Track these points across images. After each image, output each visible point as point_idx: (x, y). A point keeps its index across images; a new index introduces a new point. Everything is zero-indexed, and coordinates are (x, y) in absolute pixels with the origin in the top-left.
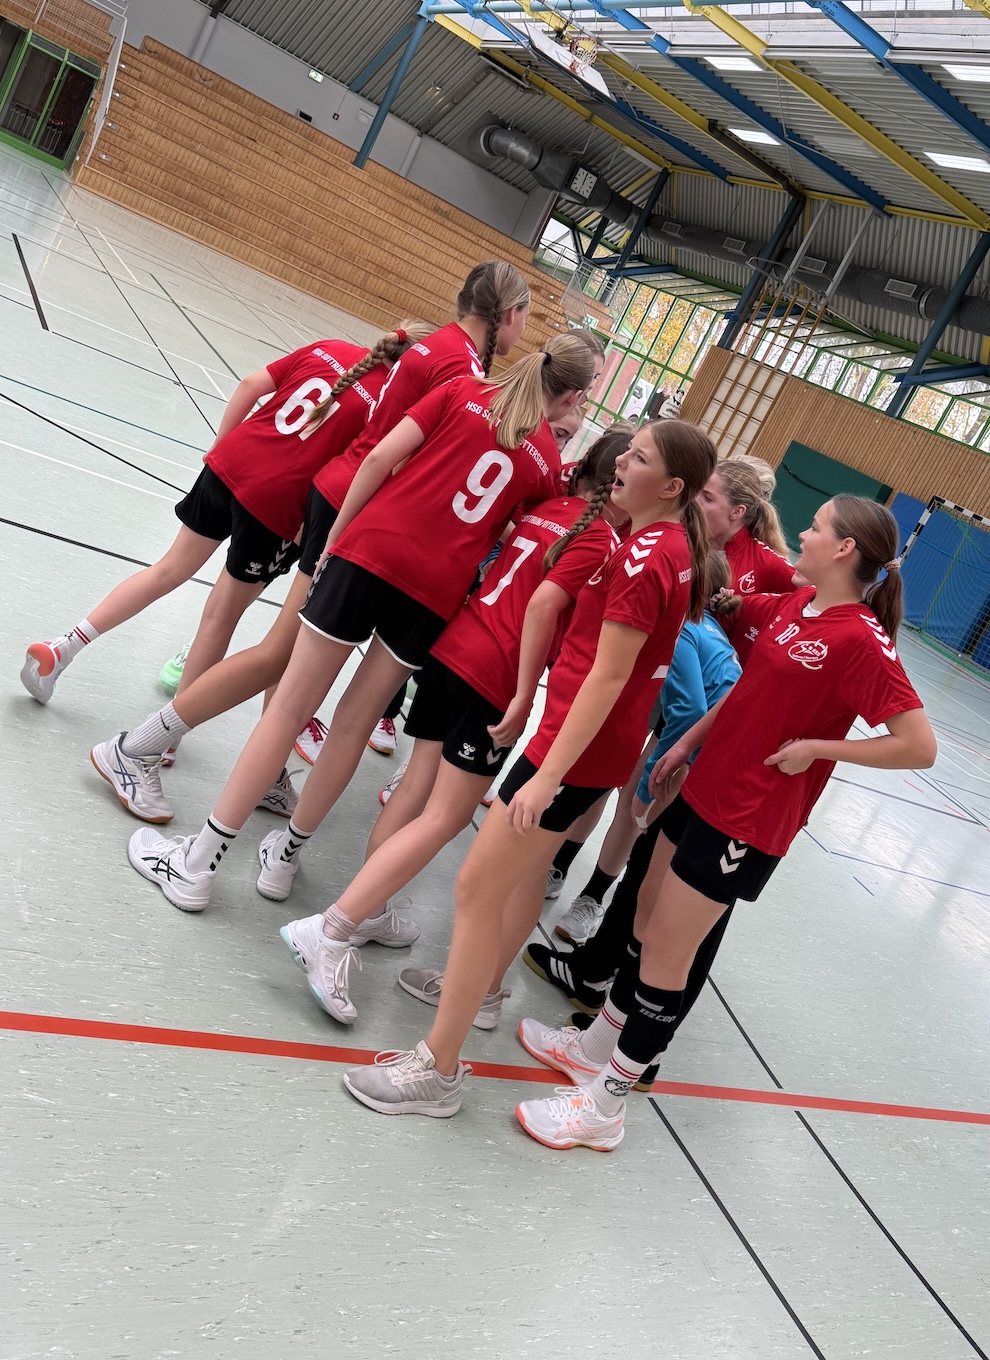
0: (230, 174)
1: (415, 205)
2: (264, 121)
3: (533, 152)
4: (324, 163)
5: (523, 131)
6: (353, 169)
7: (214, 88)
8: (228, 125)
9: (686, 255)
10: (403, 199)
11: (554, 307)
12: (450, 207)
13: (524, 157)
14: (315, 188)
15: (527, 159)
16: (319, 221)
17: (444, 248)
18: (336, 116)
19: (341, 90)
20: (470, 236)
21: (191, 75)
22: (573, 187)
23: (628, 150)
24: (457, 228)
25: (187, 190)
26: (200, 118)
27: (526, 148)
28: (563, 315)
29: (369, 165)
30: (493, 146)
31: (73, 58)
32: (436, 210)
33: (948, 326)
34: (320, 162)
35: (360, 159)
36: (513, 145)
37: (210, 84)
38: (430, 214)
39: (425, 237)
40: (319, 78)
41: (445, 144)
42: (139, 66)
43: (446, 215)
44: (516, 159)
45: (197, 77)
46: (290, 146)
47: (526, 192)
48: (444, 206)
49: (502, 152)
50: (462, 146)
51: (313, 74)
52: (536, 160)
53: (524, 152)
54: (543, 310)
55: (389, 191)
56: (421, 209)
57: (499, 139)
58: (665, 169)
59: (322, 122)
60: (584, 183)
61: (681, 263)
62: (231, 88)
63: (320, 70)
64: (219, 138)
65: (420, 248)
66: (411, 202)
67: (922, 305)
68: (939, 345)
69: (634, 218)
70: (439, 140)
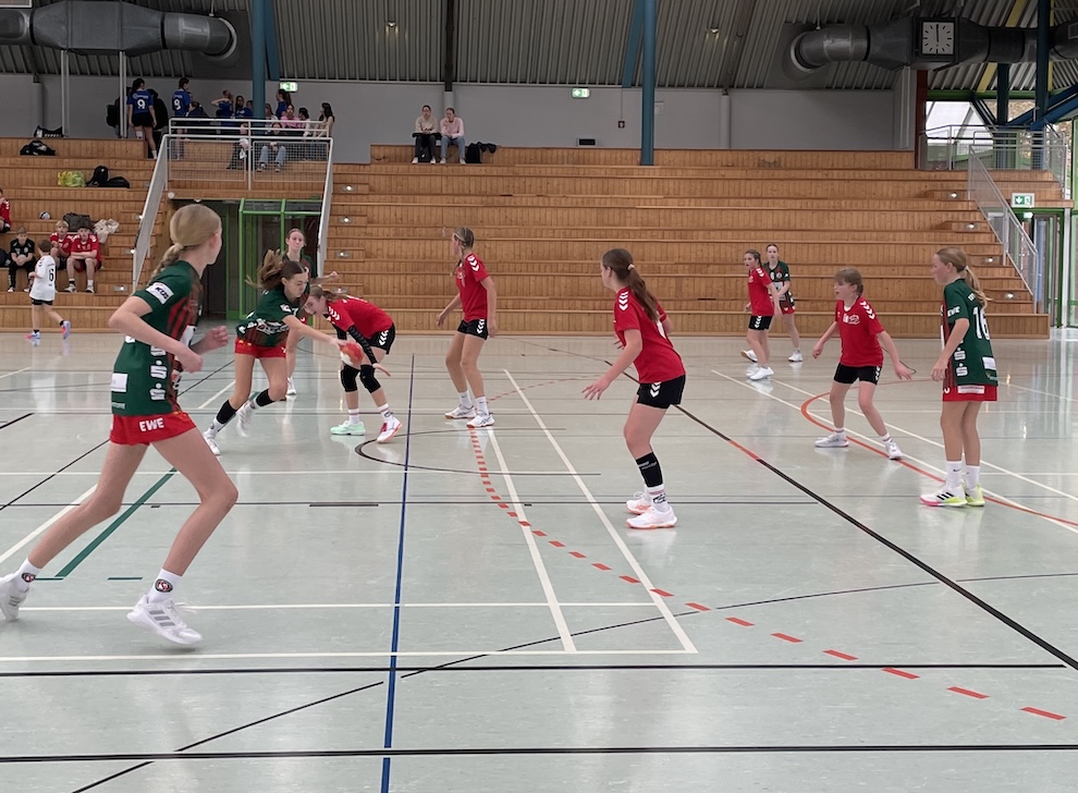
0: (487, 244)
1: (729, 174)
3: (856, 37)
4: (602, 181)
6: (640, 171)
11: (960, 206)
12: (778, 154)
18: (621, 124)
19: (614, 93)
20: (814, 174)
22: (926, 50)
24: (793, 174)
25: (440, 284)
26: (444, 201)
27: (845, 37)
28: (978, 209)
29: (658, 156)
30: (809, 57)
31: (292, 206)
35: (647, 155)
36: (827, 44)
38: (753, 174)
39: (750, 204)
40: (585, 93)
41: (759, 87)
42: (366, 180)
44: (839, 57)
47: (888, 89)
51: (576, 93)
52: (864, 44)
53: (843, 43)
56: (739, 174)
59: (607, 138)
63: (582, 84)
64: (468, 212)
66: (723, 172)
70: (750, 87)
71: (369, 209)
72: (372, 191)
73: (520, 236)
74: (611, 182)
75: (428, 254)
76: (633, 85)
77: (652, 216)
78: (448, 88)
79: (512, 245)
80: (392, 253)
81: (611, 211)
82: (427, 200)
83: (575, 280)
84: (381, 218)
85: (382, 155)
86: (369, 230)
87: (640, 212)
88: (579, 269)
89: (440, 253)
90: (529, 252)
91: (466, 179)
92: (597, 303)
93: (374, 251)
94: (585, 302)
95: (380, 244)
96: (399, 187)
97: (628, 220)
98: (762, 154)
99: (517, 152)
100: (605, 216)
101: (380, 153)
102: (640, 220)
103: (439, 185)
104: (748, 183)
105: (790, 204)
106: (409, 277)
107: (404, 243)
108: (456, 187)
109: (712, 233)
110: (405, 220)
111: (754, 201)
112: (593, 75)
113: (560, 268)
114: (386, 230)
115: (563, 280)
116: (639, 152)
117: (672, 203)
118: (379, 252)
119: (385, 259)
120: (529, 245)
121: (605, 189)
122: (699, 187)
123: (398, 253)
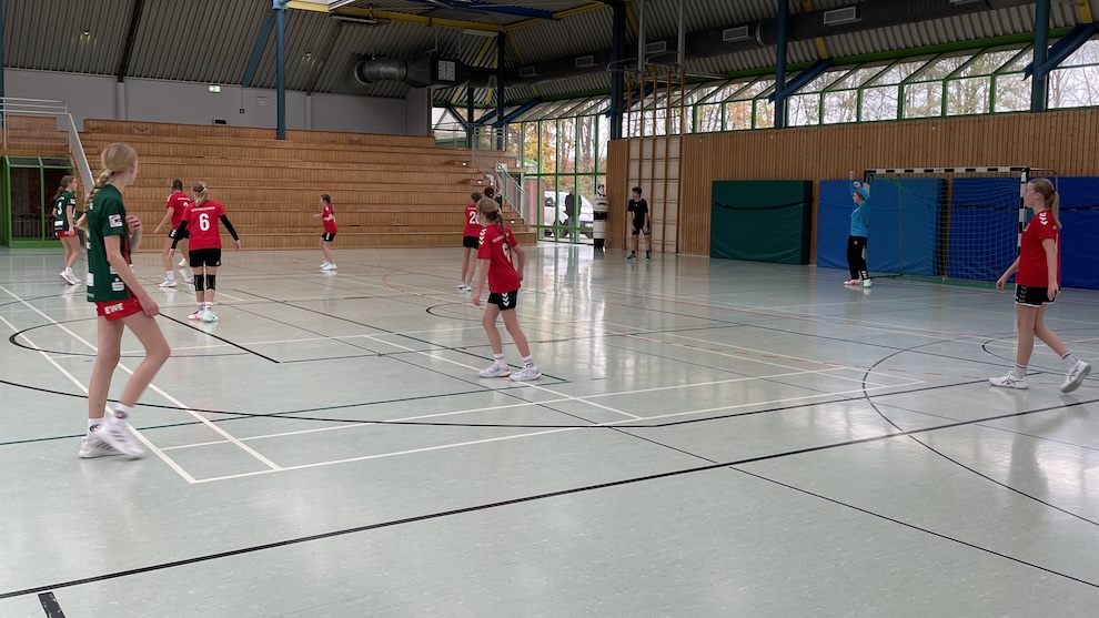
1: (335, 147)
2: (200, 139)
3: (399, 67)
4: (258, 150)
5: (384, 56)
6: (279, 143)
7: (152, 134)
8: (177, 156)
9: (545, 86)
10: (325, 147)
11: (470, 170)
13: (394, 73)
14: (263, 170)
15: (397, 74)
16: (278, 192)
17: (372, 167)
18: (242, 111)
19: (237, 90)
20: (385, 149)
21: (130, 132)
22: (440, 77)
23: (467, 32)
24: (373, 148)
26: (155, 160)
27: (393, 66)
28: (480, 173)
29: (288, 134)
30: (368, 76)
31: (46, 161)
32: (351, 142)
33: (789, 44)
34: (255, 150)
35: (280, 133)
36: (383, 69)
37: (148, 132)
38: (349, 147)
39: (356, 167)
40: (217, 89)
41: (329, 92)
42: (93, 144)
43: (359, 143)
44: (390, 77)
45: (136, 131)
46: (229, 148)
47: (403, 98)
48: (355, 137)
49: (377, 78)
50: (344, 87)
51: (212, 89)
52: (405, 71)
53: (393, 70)
54: (464, 177)
55: (312, 146)
56: (341, 147)
57: (369, 70)
58: (500, 32)
59: (234, 120)
60: (447, 70)
61: (544, 93)
62: (164, 127)
63: (215, 84)
64: (177, 168)
65: (356, 176)
66: (331, 146)
67: (759, 38)
68: (788, 60)
69: (494, 78)
70: (323, 91)
76: (250, 86)
77: (299, 173)
81: (272, 170)
85: (94, 126)
87: (291, 170)
88: (266, 207)
97: (286, 176)
98: (349, 135)
100: (270, 172)
102: (292, 175)
104: (348, 153)
105: (378, 167)
112: (224, 78)
116: (276, 131)
117: (309, 165)
121: (262, 154)
122: (320, 154)
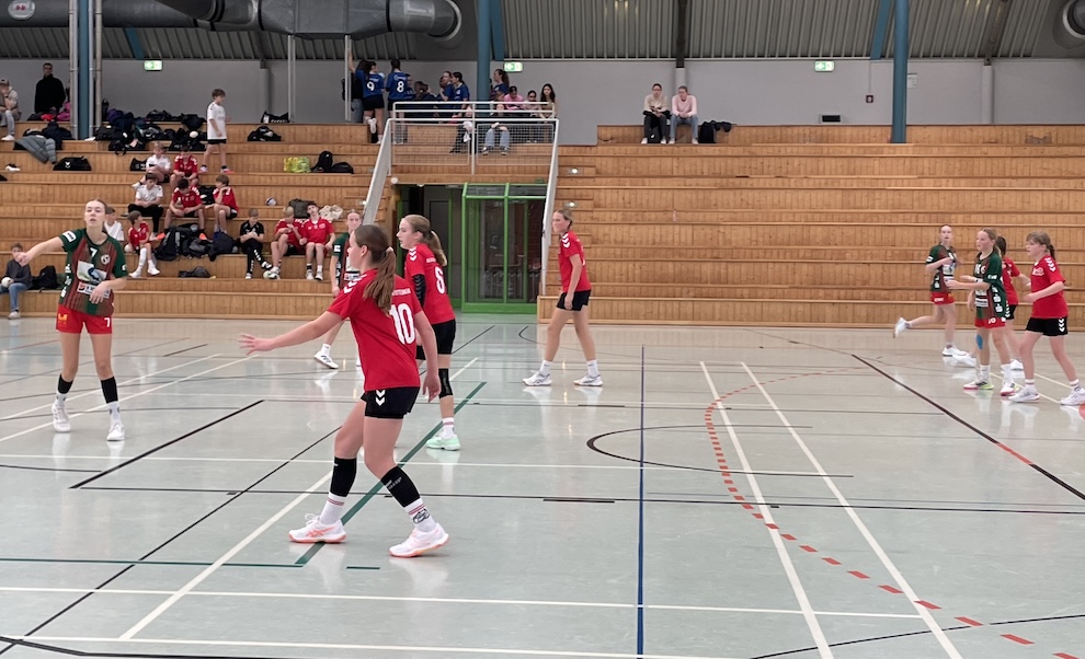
0: (722, 229)
1: (994, 151)
4: (849, 161)
10: (973, 152)
12: (1049, 129)
16: (853, 231)
17: (1050, 184)
19: (862, 65)
24: (1065, 150)
25: (671, 271)
26: (675, 183)
29: (912, 133)
31: (515, 189)
32: (1030, 141)
35: (898, 132)
38: (1020, 151)
39: (1018, 184)
40: (830, 66)
41: (1026, 56)
42: (593, 162)
43: (1046, 141)
48: (1038, 133)
50: (1055, 46)
51: (819, 66)
55: (948, 151)
56: (1004, 151)
63: (827, 57)
64: (701, 195)
70: (1016, 56)
71: (596, 193)
72: (599, 174)
73: (757, 220)
74: (858, 161)
75: (657, 239)
76: (883, 57)
77: (905, 198)
78: (680, 65)
79: (748, 229)
80: (619, 239)
81: (858, 194)
82: (657, 183)
83: (818, 266)
84: (608, 201)
85: (609, 136)
86: (595, 215)
87: (890, 194)
88: (822, 256)
89: (670, 238)
90: (767, 237)
91: (699, 160)
92: (842, 293)
93: (600, 236)
94: (828, 292)
95: (607, 228)
96: (628, 170)
97: (877, 203)
98: (1029, 129)
99: (754, 130)
100: (851, 199)
101: (607, 133)
102: (890, 202)
103: (669, 167)
104: (1015, 161)
105: (1063, 184)
106: (637, 264)
107: (633, 228)
108: (687, 169)
109: (973, 217)
110: (633, 204)
111: (1020, 181)
112: (838, 47)
113: (801, 254)
114: (614, 215)
115: (805, 267)
116: (890, 129)
117: (928, 184)
118: (606, 238)
119: (613, 244)
120: (767, 229)
121: (852, 168)
122: (958, 165)
123: (626, 239)
